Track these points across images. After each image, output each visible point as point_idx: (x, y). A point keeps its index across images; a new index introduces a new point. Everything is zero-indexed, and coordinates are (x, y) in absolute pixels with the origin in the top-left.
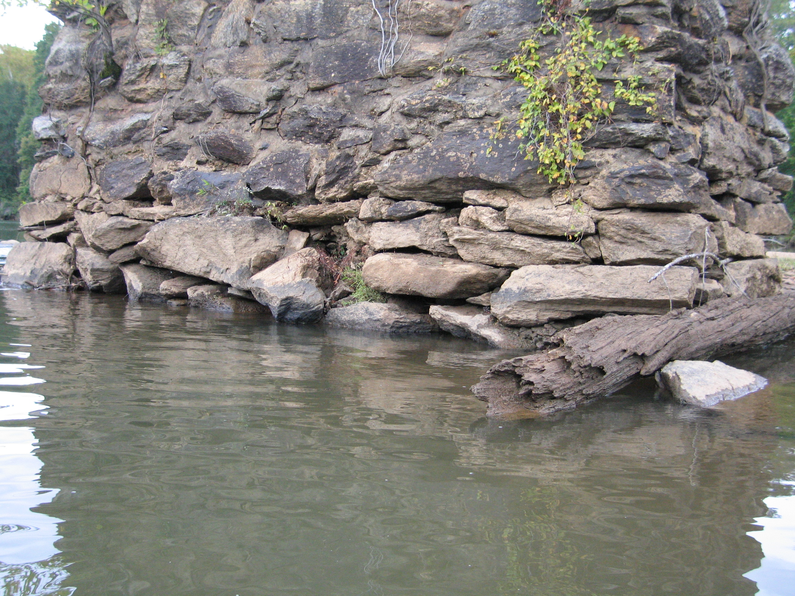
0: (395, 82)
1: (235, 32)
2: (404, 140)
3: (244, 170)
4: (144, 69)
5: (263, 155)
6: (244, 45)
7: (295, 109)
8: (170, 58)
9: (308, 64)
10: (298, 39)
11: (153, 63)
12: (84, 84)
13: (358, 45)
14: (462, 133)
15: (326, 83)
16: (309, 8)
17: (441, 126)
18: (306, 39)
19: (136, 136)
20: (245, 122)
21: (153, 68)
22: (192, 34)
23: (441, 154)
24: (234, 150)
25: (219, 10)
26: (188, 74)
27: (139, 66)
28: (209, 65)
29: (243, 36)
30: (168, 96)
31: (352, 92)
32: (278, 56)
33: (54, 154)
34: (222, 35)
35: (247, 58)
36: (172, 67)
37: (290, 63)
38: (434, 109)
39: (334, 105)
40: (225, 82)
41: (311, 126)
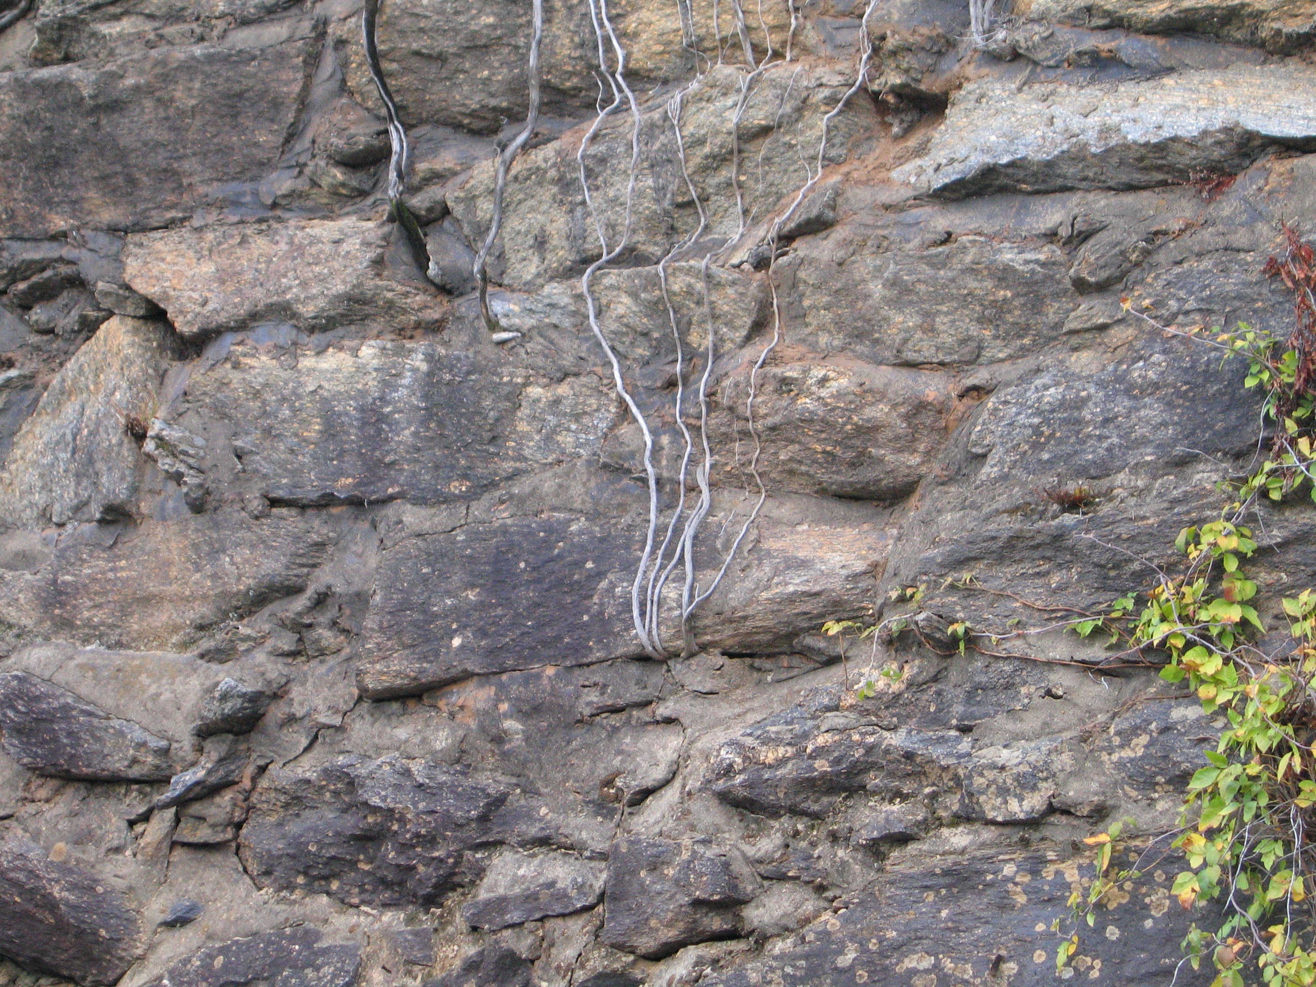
0: (695, 675)
2: (731, 903)
5: (175, 947)
6: (117, 517)
7: (308, 768)
10: (325, 502)
13: (555, 531)
14: (961, 879)
15: (432, 671)
16: (372, 383)
17: (878, 849)
20: (111, 815)
23: (877, 962)
24: (61, 927)
25: (27, 383)
29: (114, 485)
31: (529, 711)
34: (32, 477)
35: (126, 570)
37: (294, 591)
38: (846, 783)
39: (460, 758)
40: (38, 658)
41: (367, 839)
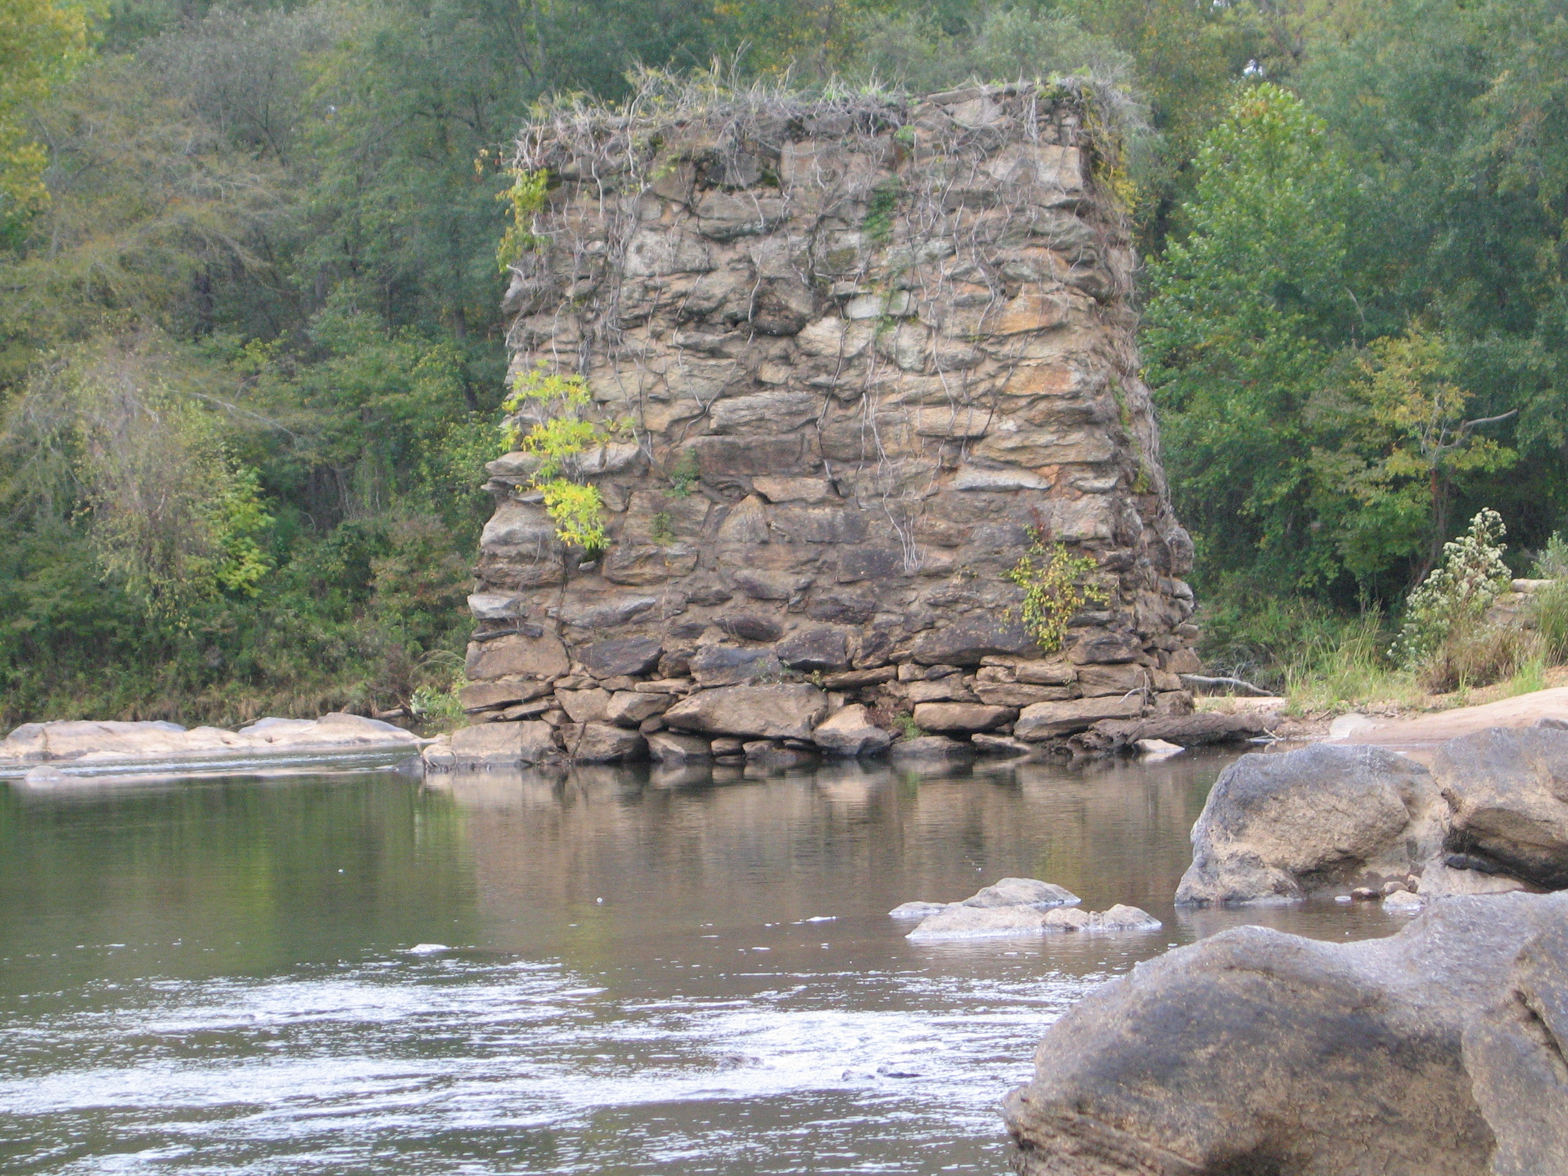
0: (919, 581)
1: (753, 530)
2: (933, 623)
3: (772, 646)
4: (638, 558)
5: (793, 634)
6: (764, 543)
7: (823, 597)
8: (675, 549)
9: (835, 563)
10: (821, 542)
11: (652, 552)
12: (554, 566)
14: (979, 618)
16: (829, 517)
17: (962, 613)
18: (830, 543)
19: (636, 617)
20: (772, 607)
21: (650, 557)
22: (698, 528)
23: (965, 633)
24: (763, 630)
25: (726, 509)
26: (697, 563)
27: (633, 553)
28: (726, 557)
29: (764, 535)
30: (671, 581)
31: (881, 586)
32: (803, 555)
33: (512, 633)
36: (676, 557)
37: (816, 560)
38: (956, 601)
39: (863, 595)
40: (745, 573)
41: (843, 611)
